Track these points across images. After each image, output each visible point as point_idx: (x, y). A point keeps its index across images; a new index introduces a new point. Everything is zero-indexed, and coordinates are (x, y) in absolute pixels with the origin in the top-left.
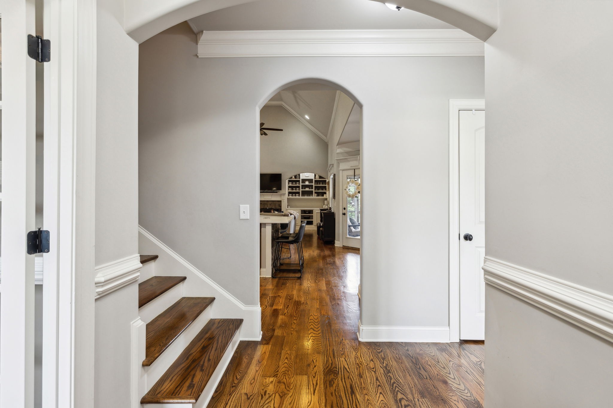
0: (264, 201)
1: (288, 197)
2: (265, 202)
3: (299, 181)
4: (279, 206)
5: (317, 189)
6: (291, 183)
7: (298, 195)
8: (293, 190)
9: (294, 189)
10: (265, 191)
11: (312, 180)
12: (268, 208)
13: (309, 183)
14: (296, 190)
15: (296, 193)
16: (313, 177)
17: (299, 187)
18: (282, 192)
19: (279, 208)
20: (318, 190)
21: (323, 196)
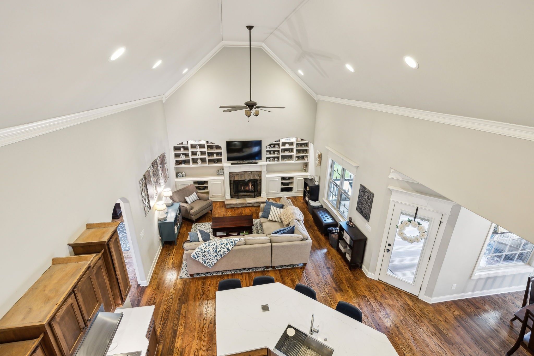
2: (243, 173)
3: (279, 145)
5: (298, 153)
6: (269, 147)
7: (277, 159)
8: (271, 154)
11: (294, 142)
13: (290, 146)
14: (275, 154)
15: (274, 158)
17: (278, 151)
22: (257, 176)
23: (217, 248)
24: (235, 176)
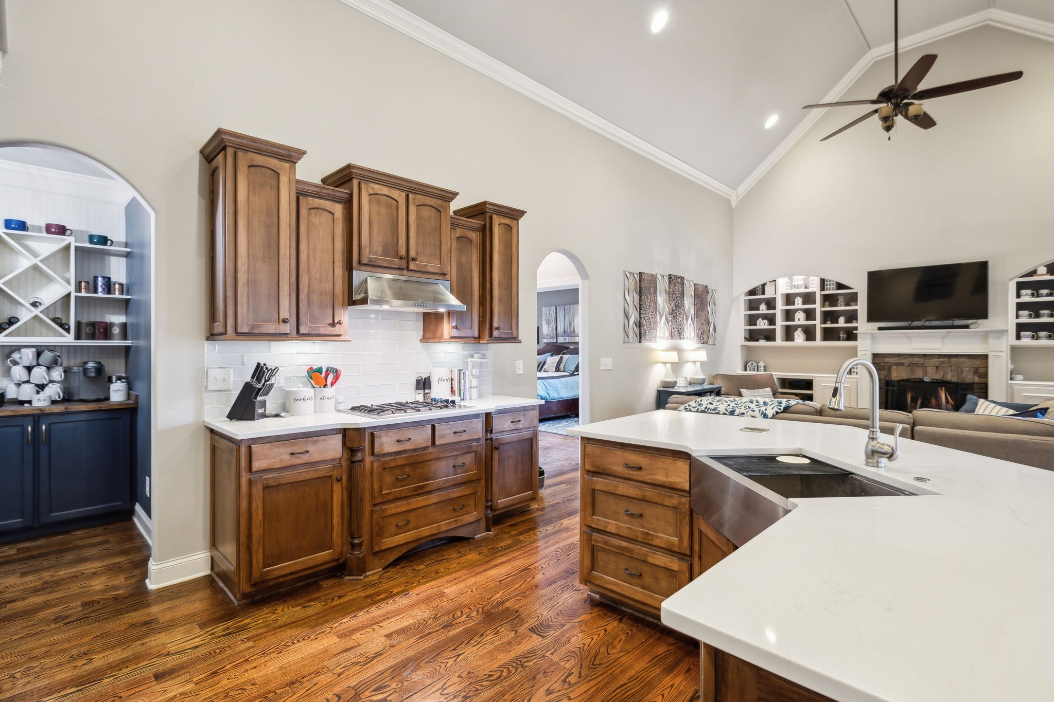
1: (1018, 343)
2: (917, 359)
4: (978, 373)
6: (1029, 292)
8: (1038, 316)
9: (1042, 312)
10: (916, 323)
12: (927, 379)
18: (989, 325)
19: (977, 380)
23: (737, 407)
24: (894, 368)
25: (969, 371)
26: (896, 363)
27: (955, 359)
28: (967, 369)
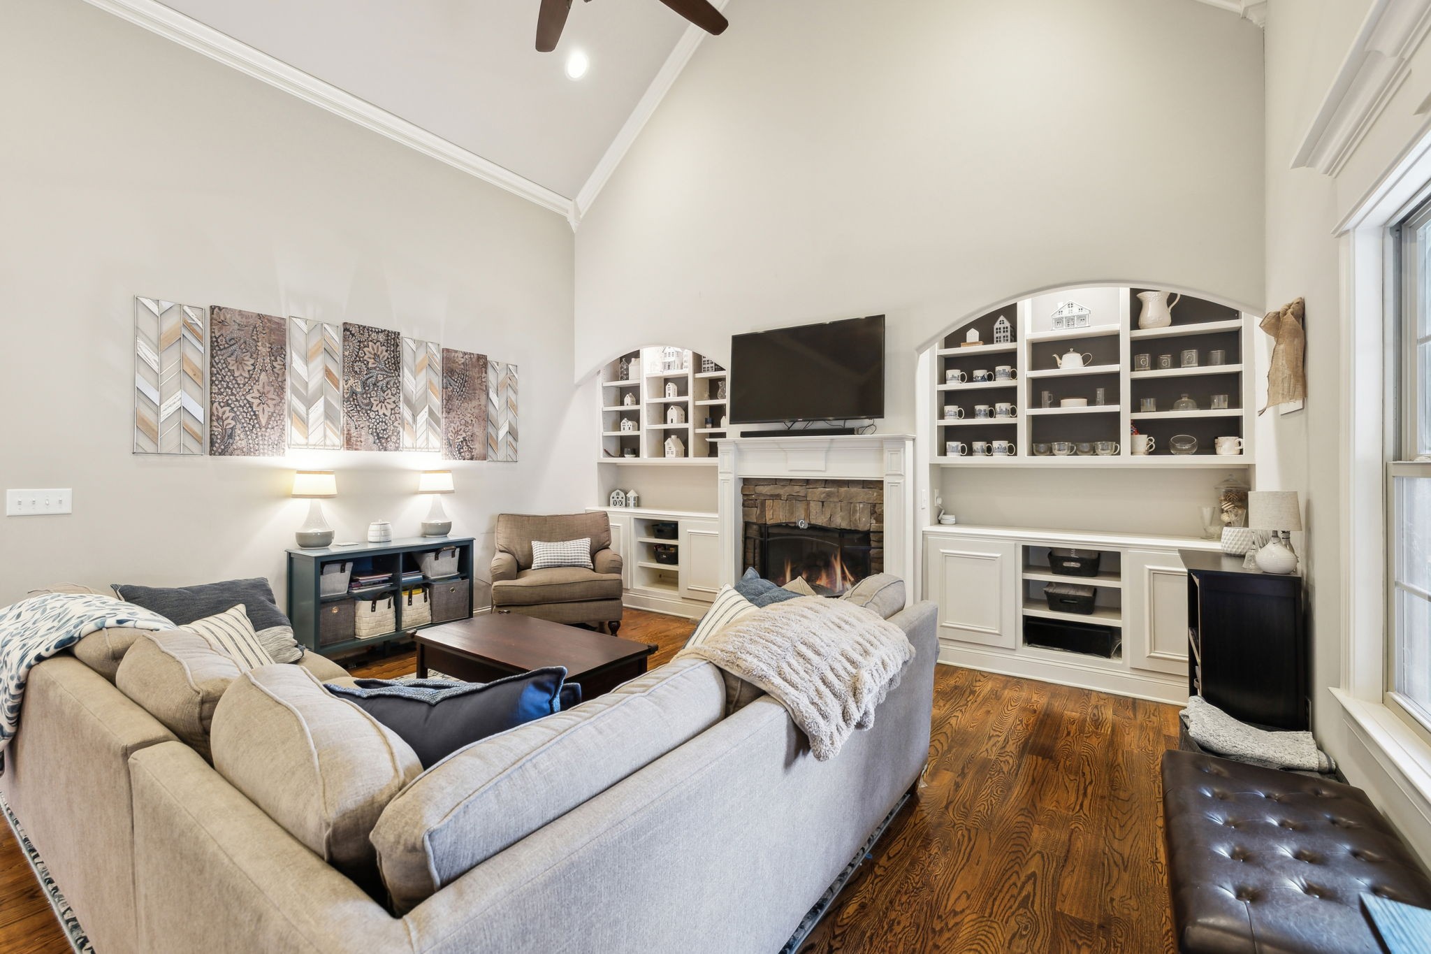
0: (791, 481)
1: (942, 460)
2: (797, 488)
3: (1009, 358)
4: (873, 512)
5: (1149, 402)
6: (957, 373)
7: (1005, 444)
8: (971, 414)
9: (978, 407)
10: (799, 425)
11: (1114, 339)
12: (803, 524)
13: (1086, 362)
14: (991, 414)
15: (989, 434)
16: (1118, 322)
17: (1009, 395)
18: (886, 426)
19: (874, 526)
20: (1159, 408)
21: (1209, 448)
22: (867, 512)
24: (768, 502)
25: (863, 510)
26: (771, 496)
27: (846, 489)
28: (861, 506)
